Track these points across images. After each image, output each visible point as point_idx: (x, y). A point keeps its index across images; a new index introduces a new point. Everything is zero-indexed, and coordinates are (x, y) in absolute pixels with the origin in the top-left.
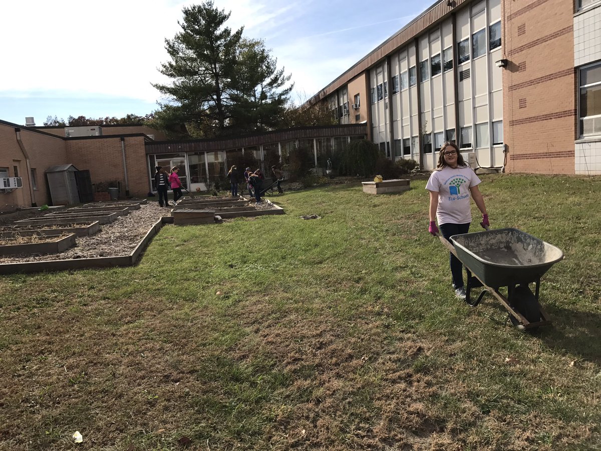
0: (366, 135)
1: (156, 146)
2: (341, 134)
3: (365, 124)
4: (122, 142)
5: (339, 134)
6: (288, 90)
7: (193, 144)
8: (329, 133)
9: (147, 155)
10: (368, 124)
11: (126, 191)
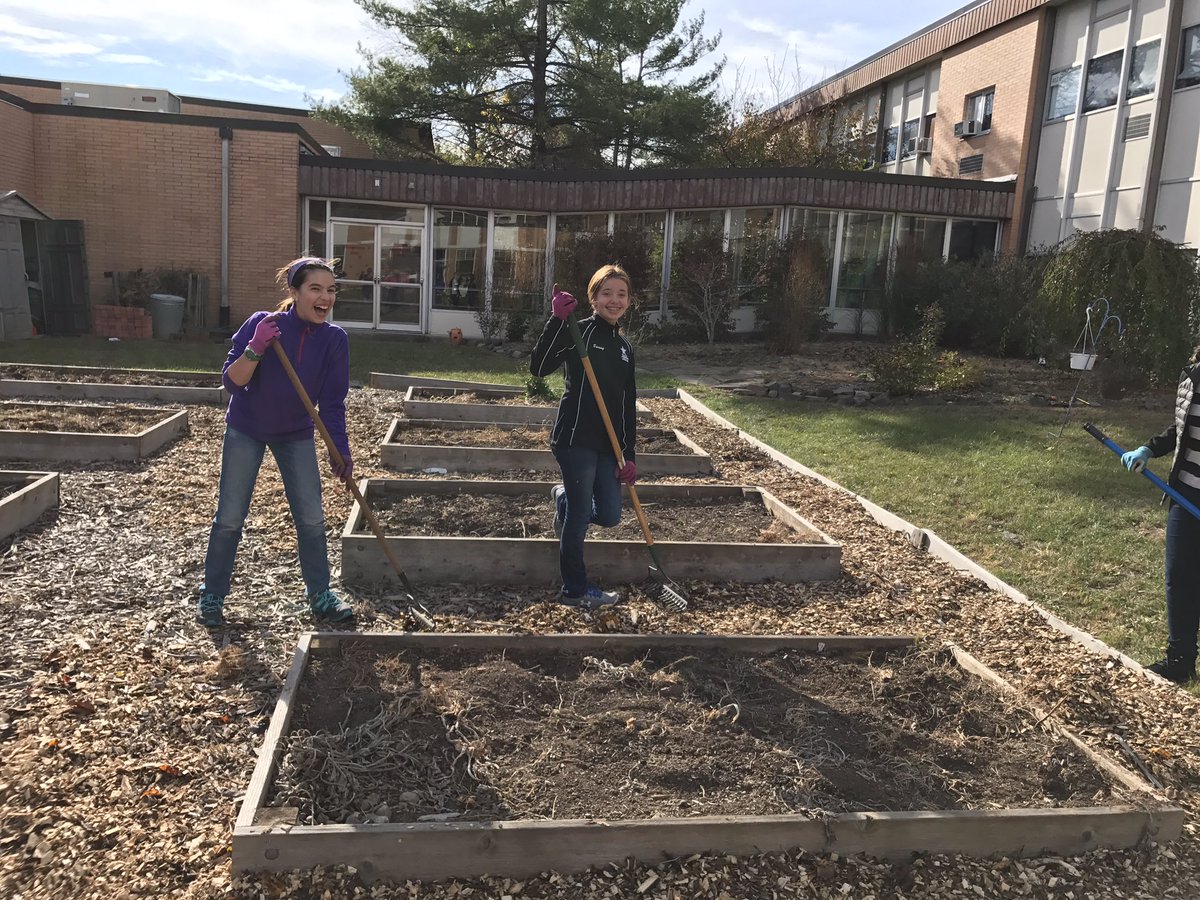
0: (1006, 221)
1: (334, 170)
2: (930, 208)
3: (1010, 187)
4: (225, 143)
5: (922, 206)
6: (707, 78)
7: (455, 181)
8: (893, 200)
9: (301, 196)
10: (1019, 189)
11: (222, 309)
